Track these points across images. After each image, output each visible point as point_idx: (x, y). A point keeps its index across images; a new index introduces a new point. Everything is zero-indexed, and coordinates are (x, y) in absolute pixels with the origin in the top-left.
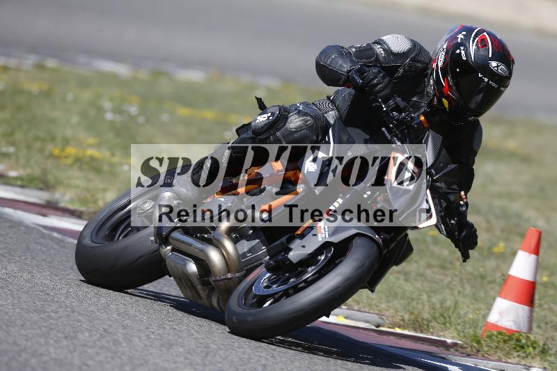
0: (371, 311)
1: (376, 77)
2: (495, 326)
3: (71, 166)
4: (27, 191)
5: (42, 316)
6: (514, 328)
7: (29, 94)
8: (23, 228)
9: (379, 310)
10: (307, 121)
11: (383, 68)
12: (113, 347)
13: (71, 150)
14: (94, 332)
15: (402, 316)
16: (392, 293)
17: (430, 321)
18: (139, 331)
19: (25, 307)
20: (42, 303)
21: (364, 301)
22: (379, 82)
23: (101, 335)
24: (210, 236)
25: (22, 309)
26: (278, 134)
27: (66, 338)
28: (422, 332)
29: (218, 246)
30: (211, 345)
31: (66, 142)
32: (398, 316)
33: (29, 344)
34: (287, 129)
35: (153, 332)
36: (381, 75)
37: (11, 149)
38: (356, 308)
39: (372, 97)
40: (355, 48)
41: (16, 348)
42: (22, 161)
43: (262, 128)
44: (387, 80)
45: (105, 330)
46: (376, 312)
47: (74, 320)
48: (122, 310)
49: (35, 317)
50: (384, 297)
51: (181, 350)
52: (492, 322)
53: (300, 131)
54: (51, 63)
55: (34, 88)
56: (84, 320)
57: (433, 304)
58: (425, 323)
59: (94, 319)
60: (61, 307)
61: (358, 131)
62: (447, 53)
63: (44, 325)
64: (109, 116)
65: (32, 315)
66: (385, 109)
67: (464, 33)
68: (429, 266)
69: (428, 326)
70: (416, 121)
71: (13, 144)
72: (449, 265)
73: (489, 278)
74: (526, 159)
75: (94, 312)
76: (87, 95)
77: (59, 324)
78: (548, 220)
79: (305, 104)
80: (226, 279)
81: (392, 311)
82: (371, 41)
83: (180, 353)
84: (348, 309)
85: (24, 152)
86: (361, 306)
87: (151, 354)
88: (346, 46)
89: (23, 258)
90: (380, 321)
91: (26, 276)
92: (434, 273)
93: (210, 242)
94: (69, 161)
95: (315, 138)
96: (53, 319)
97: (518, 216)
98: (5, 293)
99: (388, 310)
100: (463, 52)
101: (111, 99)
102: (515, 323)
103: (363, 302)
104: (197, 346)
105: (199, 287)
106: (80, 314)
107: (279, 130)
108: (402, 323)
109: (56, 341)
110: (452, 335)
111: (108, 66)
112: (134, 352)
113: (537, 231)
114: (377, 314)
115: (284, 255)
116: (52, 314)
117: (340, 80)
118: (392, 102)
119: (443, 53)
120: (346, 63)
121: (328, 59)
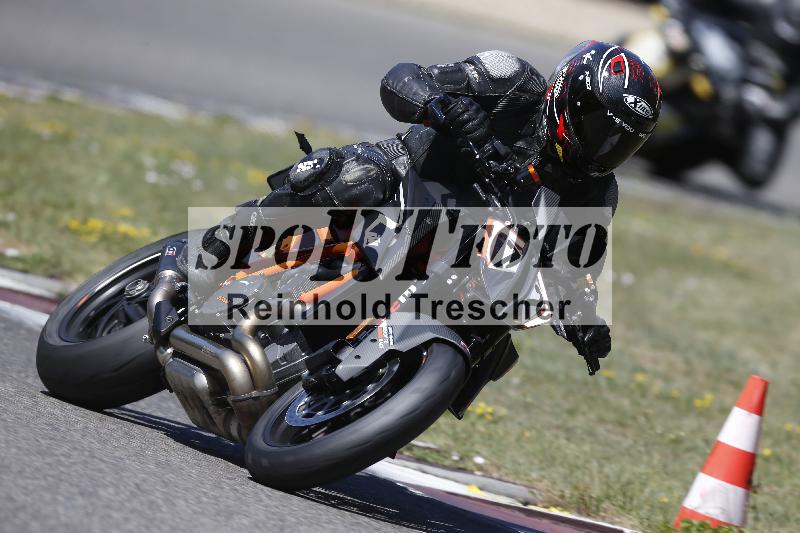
0: (517, 482)
1: (467, 110)
2: (694, 514)
3: (94, 246)
4: (31, 278)
5: (48, 460)
6: (722, 518)
7: (38, 137)
8: (23, 332)
9: (528, 480)
10: (370, 171)
11: (476, 98)
12: (148, 512)
13: (96, 224)
14: (122, 488)
15: (562, 491)
16: (548, 457)
17: (602, 501)
18: (186, 489)
19: (25, 446)
20: (48, 441)
21: (508, 466)
22: (472, 117)
23: (132, 492)
24: (228, 336)
25: (19, 448)
26: (328, 189)
27: (82, 494)
28: (588, 515)
29: (240, 350)
30: (288, 518)
31: (89, 212)
32: (555, 490)
33: (29, 499)
34: (341, 182)
35: (205, 493)
36: (474, 107)
37: (11, 217)
38: (495, 475)
39: (460, 139)
40: (438, 68)
41: (9, 505)
42: (25, 234)
43: (306, 179)
44: (481, 115)
45: (137, 486)
46: (525, 483)
47: (94, 470)
48: (162, 459)
49: (38, 462)
50: (536, 461)
51: (245, 521)
52: (689, 507)
53: (359, 185)
55: (45, 130)
56: (107, 470)
57: (607, 477)
58: (595, 503)
59: (122, 470)
60: (75, 449)
62: (566, 79)
63: (52, 473)
64: (152, 177)
65: (33, 458)
66: (478, 157)
67: (593, 52)
68: (602, 421)
69: (597, 507)
70: (523, 174)
71: (12, 208)
72: (629, 422)
73: (688, 444)
74: (744, 275)
75: (122, 459)
76: (120, 144)
77: (72, 473)
78: (774, 365)
79: (366, 146)
80: (249, 398)
81: (547, 483)
83: (244, 525)
84: (484, 476)
85: (27, 222)
86: (503, 472)
87: (202, 524)
88: (426, 65)
89: (23, 375)
90: (529, 496)
92: (608, 431)
93: (228, 344)
94: (93, 239)
95: (381, 197)
96: (63, 465)
97: (732, 356)
99: (541, 481)
100: (588, 80)
101: (155, 154)
102: (724, 511)
103: (505, 468)
104: (267, 518)
105: (212, 409)
106: (101, 460)
107: (330, 183)
108: (560, 500)
109: (68, 498)
110: (631, 523)
111: (149, 105)
112: (178, 520)
113: (763, 381)
114: (525, 486)
115: (331, 368)
116: (63, 459)
117: (415, 113)
118: (488, 147)
119: (561, 79)
120: (423, 90)
121: (399, 82)
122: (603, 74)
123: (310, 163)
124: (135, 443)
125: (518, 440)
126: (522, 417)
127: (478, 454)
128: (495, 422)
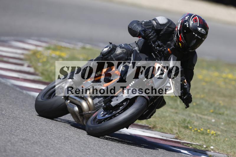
0: (224, 153)
1: (150, 33)
5: (84, 153)
9: (227, 153)
10: (123, 51)
16: (233, 145)
19: (77, 149)
20: (84, 148)
21: (221, 149)
22: (152, 35)
25: (75, 150)
26: (112, 55)
29: (86, 100)
32: (235, 155)
34: (115, 54)
36: (153, 32)
38: (217, 152)
39: (149, 41)
40: (144, 22)
43: (106, 53)
44: (155, 34)
46: (226, 153)
47: (97, 155)
50: (229, 147)
54: (88, 46)
56: (101, 155)
59: (105, 155)
60: (92, 150)
61: (144, 55)
62: (181, 25)
65: (79, 153)
67: (188, 16)
70: (166, 51)
79: (126, 45)
80: (88, 113)
81: (232, 153)
82: (151, 19)
84: (214, 152)
86: (219, 151)
88: (141, 21)
91: (77, 136)
95: (127, 58)
98: (68, 143)
99: (231, 153)
100: (187, 24)
103: (220, 149)
105: (79, 117)
106: (99, 153)
107: (112, 54)
114: (226, 155)
115: (109, 103)
116: (88, 153)
117: (137, 34)
118: (157, 43)
119: (180, 24)
120: (139, 27)
121: (133, 26)
122: (191, 22)
123: (107, 48)
124: (109, 147)
125: (224, 141)
126: (225, 134)
127: (212, 146)
128: (217, 136)
